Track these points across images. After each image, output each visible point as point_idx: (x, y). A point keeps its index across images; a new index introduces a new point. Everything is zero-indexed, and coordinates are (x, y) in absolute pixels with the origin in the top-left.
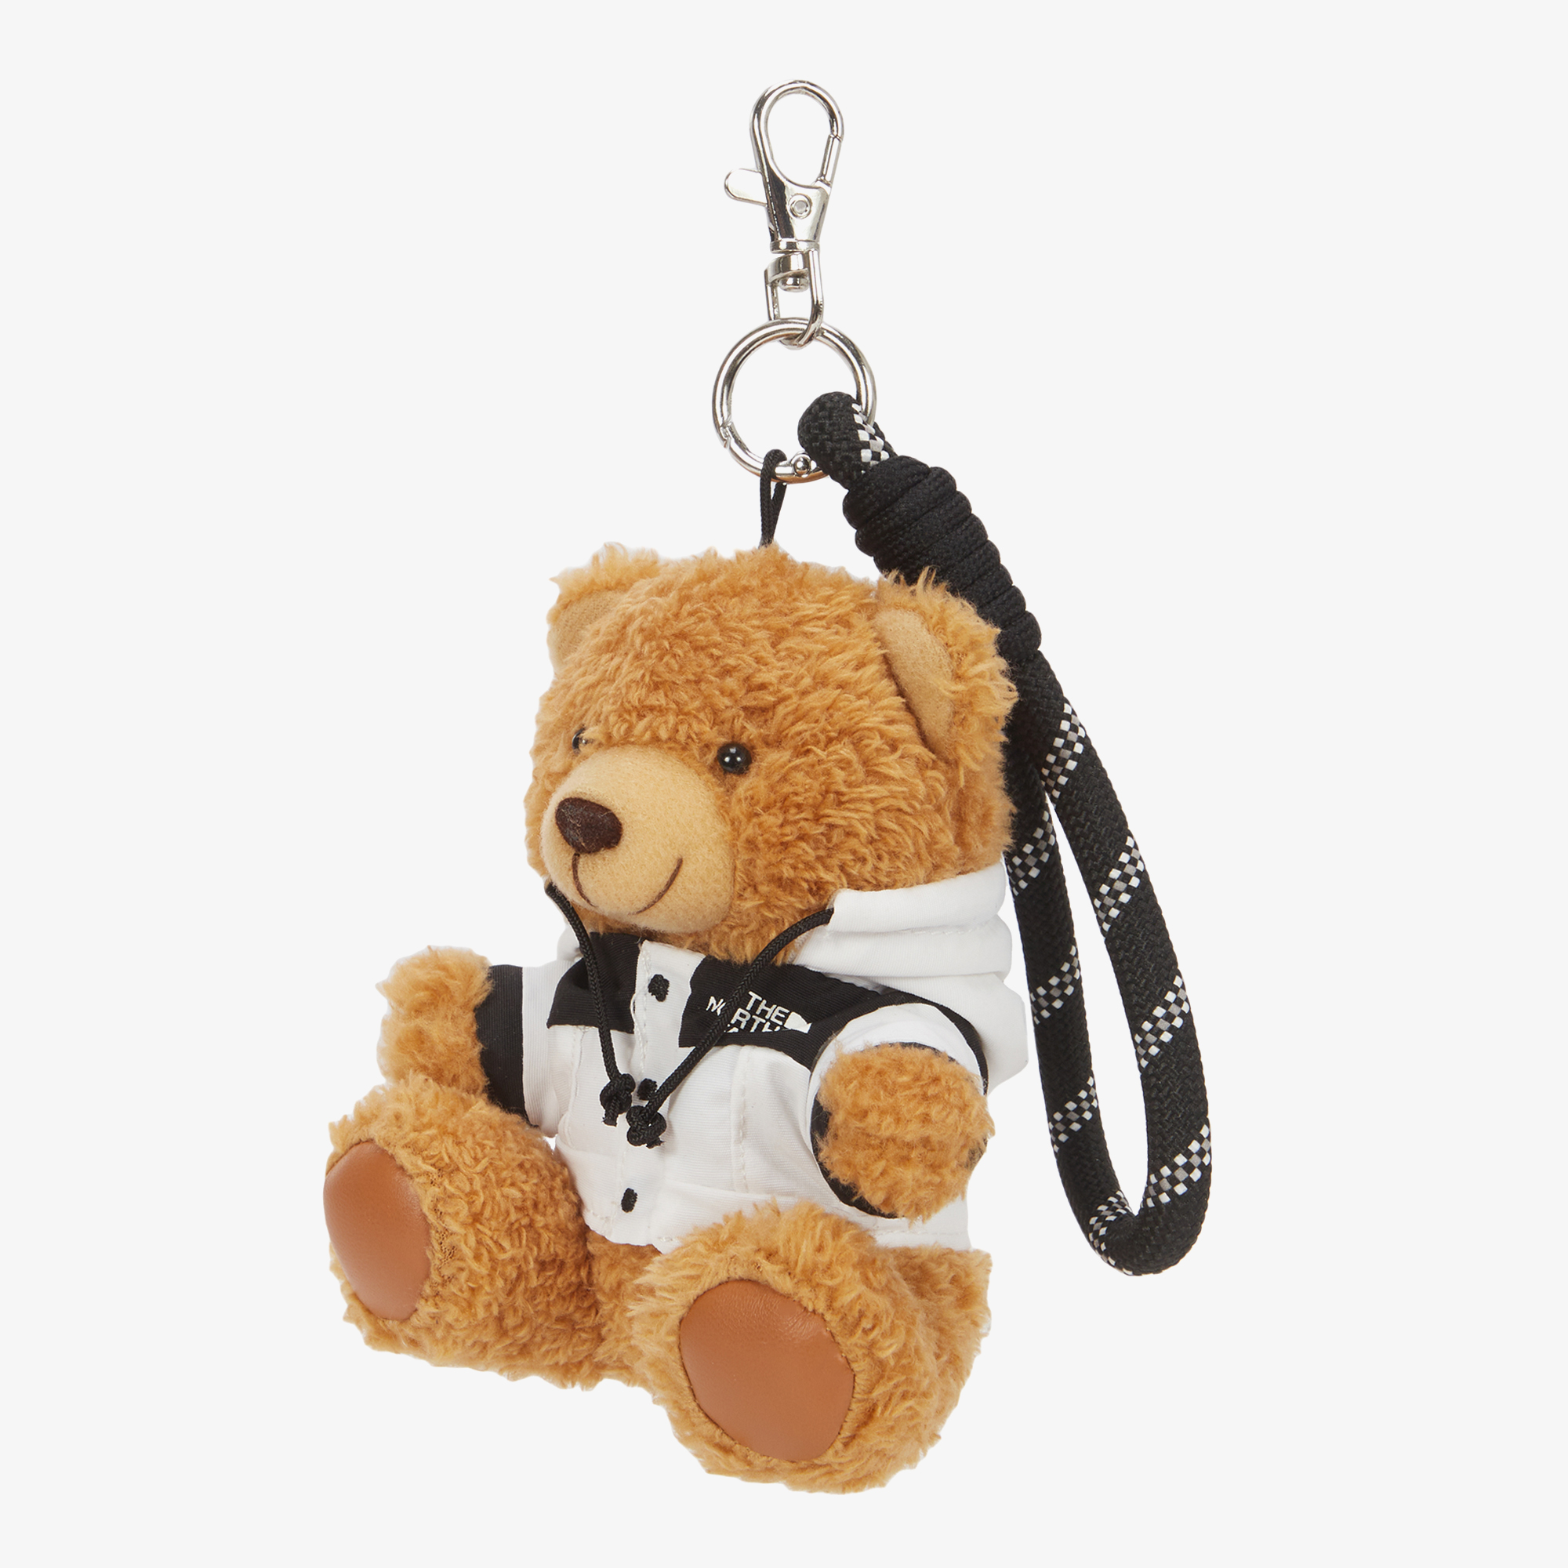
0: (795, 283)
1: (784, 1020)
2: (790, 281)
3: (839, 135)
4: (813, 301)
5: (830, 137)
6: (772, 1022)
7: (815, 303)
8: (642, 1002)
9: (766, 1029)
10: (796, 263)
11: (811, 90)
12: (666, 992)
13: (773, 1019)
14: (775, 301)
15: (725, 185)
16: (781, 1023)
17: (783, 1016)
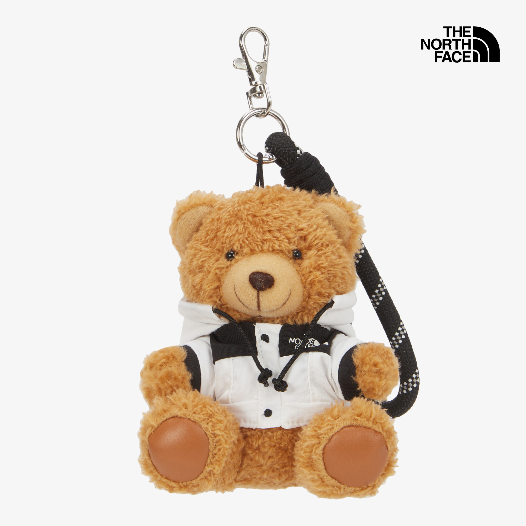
0: (259, 96)
1: (313, 343)
2: (257, 95)
3: (268, 44)
4: (268, 100)
5: (265, 45)
6: (310, 344)
7: (268, 101)
8: (260, 344)
9: (309, 346)
10: (258, 89)
11: (258, 30)
12: (269, 339)
13: (310, 343)
14: (251, 103)
15: (233, 64)
16: (312, 344)
17: (313, 341)
